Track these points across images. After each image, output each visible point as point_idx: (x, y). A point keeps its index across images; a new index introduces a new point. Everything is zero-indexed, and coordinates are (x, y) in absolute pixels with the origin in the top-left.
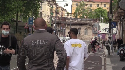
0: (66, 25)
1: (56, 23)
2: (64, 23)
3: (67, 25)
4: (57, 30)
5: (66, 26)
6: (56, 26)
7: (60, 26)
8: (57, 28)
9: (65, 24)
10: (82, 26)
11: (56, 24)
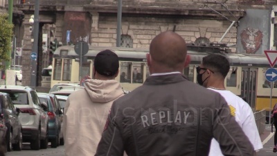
0: (95, 19)
1: (37, 9)
2: (80, 9)
3: (100, 21)
4: (45, 49)
5: (95, 25)
6: (41, 24)
7: (59, 23)
8: (45, 37)
9: (89, 15)
10: (179, 26)
11: (42, 13)
